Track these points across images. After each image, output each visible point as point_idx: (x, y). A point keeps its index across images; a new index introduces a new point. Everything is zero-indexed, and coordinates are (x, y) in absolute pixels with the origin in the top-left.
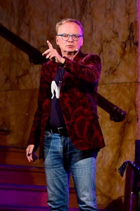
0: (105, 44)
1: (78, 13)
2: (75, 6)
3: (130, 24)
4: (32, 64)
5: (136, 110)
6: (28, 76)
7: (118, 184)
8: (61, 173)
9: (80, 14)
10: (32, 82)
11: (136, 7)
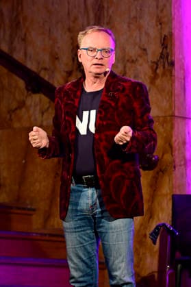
0: (129, 65)
2: (88, 12)
3: (163, 36)
4: (30, 93)
5: (172, 154)
6: (24, 110)
7: (148, 255)
8: (86, 239)
10: (30, 117)
11: (171, 14)
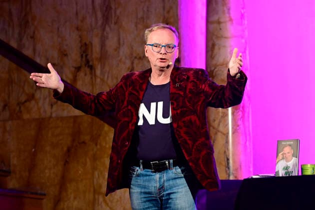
1: (100, 23)
9: (103, 24)
